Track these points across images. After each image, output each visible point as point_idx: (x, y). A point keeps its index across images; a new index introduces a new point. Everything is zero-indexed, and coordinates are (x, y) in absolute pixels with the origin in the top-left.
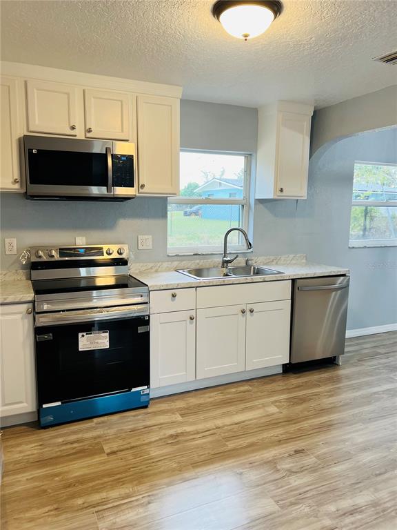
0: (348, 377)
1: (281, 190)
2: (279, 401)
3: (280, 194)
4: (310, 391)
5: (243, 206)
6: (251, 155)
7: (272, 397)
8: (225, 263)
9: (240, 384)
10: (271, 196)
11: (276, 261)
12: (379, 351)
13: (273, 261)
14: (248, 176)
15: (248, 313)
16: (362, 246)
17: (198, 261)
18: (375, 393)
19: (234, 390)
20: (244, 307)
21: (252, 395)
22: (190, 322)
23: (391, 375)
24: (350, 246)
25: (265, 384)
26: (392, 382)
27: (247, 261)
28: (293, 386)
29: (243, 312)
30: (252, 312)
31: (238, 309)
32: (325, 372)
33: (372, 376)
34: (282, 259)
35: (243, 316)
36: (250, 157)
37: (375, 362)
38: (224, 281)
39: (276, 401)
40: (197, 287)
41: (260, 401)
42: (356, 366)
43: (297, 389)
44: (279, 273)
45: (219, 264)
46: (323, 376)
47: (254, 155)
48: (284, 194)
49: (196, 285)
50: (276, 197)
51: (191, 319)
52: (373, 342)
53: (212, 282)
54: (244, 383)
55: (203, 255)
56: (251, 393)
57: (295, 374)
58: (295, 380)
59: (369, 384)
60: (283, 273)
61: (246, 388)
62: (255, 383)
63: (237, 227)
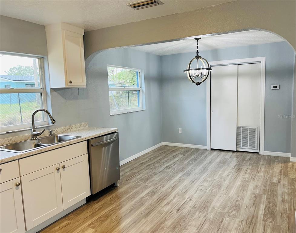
0: (126, 192)
1: (71, 82)
2: (92, 223)
3: (69, 84)
4: (108, 209)
5: (41, 93)
6: (43, 57)
7: (87, 222)
8: (34, 136)
9: (60, 221)
10: (64, 86)
11: (69, 129)
12: (134, 172)
13: (68, 130)
14: (43, 72)
15: (61, 169)
16: (117, 114)
17: (11, 138)
18: (143, 197)
19: (57, 228)
20: (57, 166)
21: (72, 226)
22: (16, 188)
23: (146, 184)
24: (111, 114)
25: (78, 215)
26: (148, 188)
27: (51, 132)
28: (97, 210)
29: (58, 169)
30: (64, 168)
31: (53, 169)
32: (112, 193)
33: (137, 188)
34: (74, 127)
35: (58, 173)
36: (43, 59)
37: (135, 179)
38: (41, 150)
39: (90, 224)
40: (19, 159)
41: (79, 228)
42: (127, 184)
43: (100, 211)
44: (78, 137)
45: (29, 137)
46: (112, 196)
47: (46, 57)
48: (72, 84)
49: (18, 158)
50: (68, 87)
51: (17, 185)
52: (129, 167)
53: (32, 152)
54: (63, 219)
55: (14, 132)
56: (71, 225)
57: (95, 201)
58: (97, 205)
59: (137, 193)
60: (80, 137)
61: (66, 222)
62: (71, 216)
63: (41, 109)
